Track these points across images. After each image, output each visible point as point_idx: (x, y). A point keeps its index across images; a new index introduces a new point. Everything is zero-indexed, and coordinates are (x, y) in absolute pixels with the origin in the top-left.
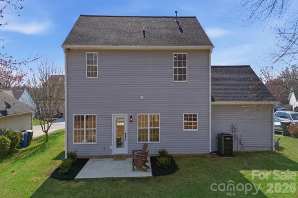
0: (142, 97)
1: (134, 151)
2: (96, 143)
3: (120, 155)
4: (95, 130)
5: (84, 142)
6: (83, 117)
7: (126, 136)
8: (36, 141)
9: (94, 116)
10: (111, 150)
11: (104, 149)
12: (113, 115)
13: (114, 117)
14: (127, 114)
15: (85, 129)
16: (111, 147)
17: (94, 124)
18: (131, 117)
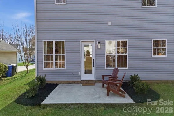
0: (110, 23)
1: (103, 76)
2: (65, 69)
3: (88, 81)
4: (63, 56)
5: (54, 67)
6: (52, 43)
7: (93, 62)
8: (19, 74)
9: (63, 42)
10: (80, 76)
11: (73, 74)
12: (81, 41)
13: (82, 43)
14: (95, 41)
15: (54, 55)
16: (79, 72)
17: (63, 50)
18: (99, 43)
